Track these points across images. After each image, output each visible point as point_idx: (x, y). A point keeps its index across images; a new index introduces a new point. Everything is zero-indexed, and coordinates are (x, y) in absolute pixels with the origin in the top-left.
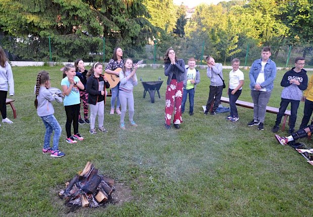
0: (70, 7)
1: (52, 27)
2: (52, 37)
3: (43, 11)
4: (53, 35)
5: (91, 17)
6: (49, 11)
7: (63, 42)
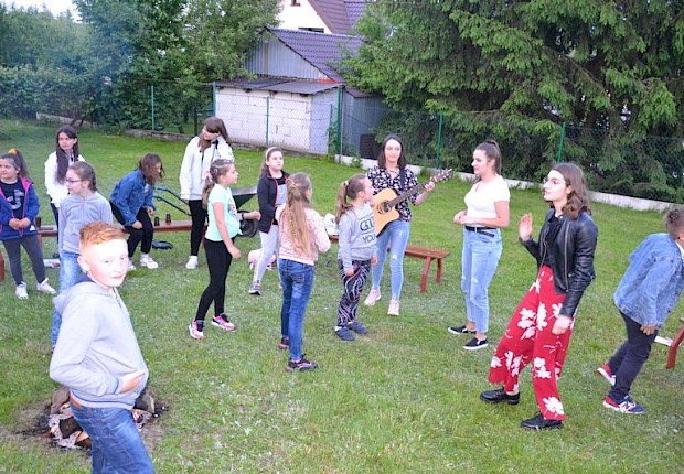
0: (493, 48)
1: (456, 93)
2: (449, 114)
3: (442, 57)
4: (455, 109)
5: (545, 71)
6: (459, 58)
7: (471, 127)
